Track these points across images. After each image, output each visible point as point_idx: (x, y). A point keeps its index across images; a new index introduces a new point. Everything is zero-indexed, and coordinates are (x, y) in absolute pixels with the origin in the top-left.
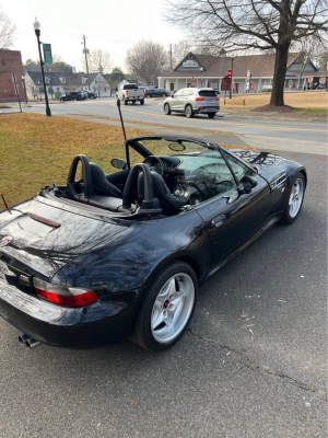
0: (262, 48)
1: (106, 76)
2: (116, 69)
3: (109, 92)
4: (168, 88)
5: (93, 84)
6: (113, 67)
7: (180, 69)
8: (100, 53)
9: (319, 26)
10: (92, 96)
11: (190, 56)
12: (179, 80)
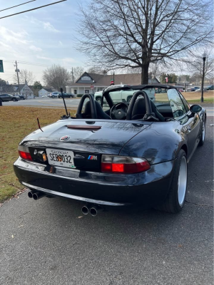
0: (133, 67)
1: (30, 87)
2: (37, 82)
3: (32, 96)
4: (73, 93)
5: (22, 91)
6: (34, 81)
7: (80, 81)
8: (25, 73)
9: (164, 55)
10: (22, 98)
11: (86, 74)
12: (80, 88)
